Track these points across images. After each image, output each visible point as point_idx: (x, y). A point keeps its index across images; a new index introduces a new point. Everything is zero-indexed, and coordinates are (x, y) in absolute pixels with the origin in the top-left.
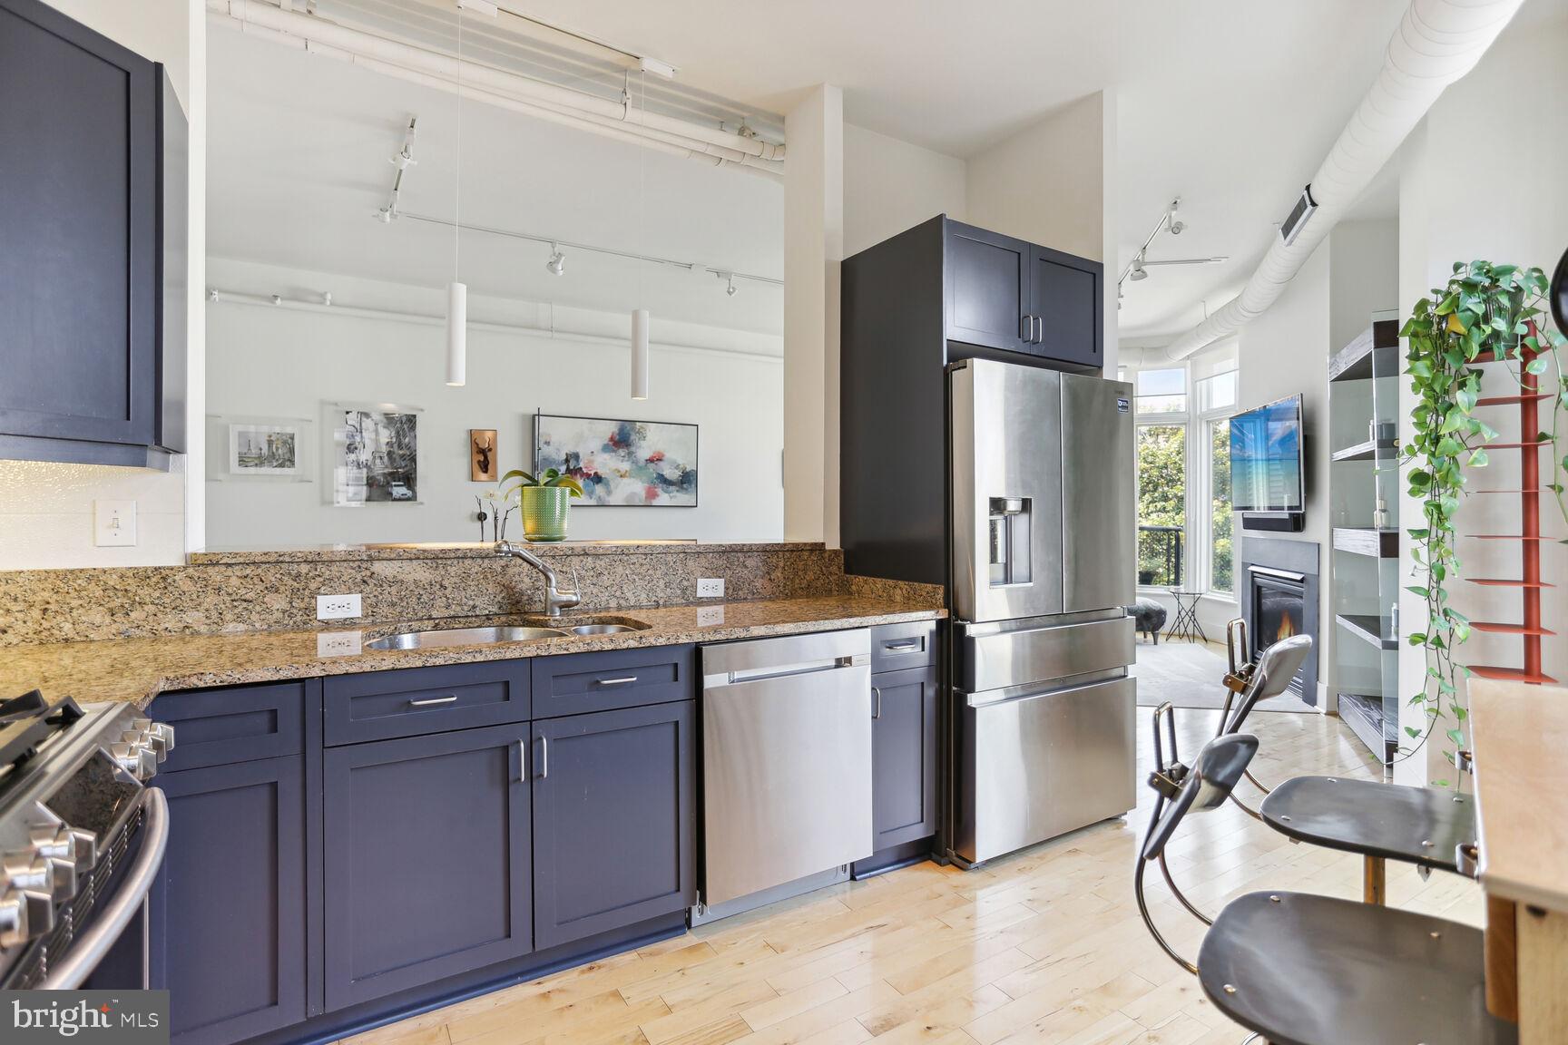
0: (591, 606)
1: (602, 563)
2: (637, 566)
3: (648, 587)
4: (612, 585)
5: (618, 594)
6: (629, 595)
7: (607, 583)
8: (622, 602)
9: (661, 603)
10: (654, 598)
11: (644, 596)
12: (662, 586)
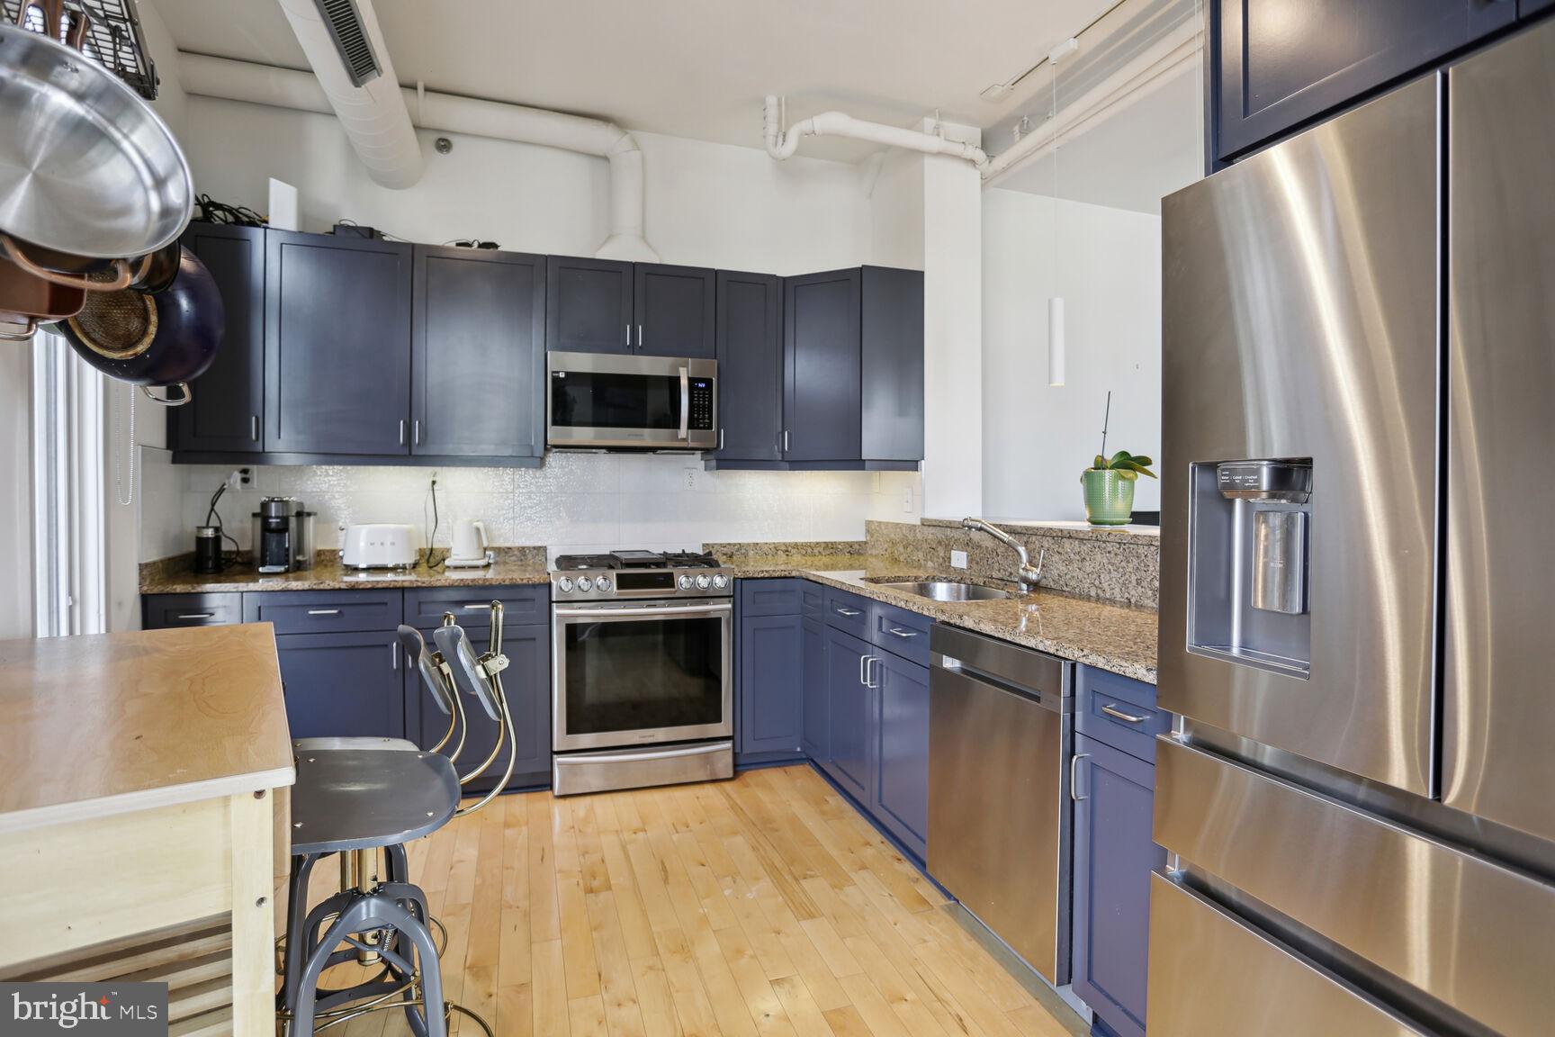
0: (1077, 590)
1: (1085, 548)
2: (1112, 555)
3: (1121, 581)
4: (1092, 573)
5: (1097, 582)
6: (1105, 586)
7: (1089, 570)
8: (1099, 592)
9: (1133, 601)
10: (1126, 595)
11: (1117, 590)
12: (1134, 582)
